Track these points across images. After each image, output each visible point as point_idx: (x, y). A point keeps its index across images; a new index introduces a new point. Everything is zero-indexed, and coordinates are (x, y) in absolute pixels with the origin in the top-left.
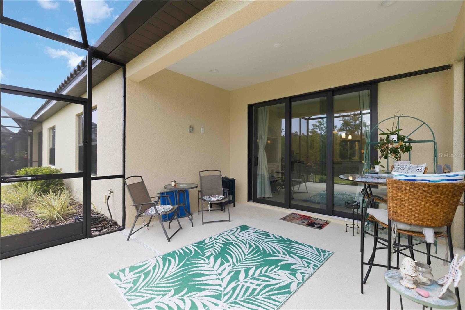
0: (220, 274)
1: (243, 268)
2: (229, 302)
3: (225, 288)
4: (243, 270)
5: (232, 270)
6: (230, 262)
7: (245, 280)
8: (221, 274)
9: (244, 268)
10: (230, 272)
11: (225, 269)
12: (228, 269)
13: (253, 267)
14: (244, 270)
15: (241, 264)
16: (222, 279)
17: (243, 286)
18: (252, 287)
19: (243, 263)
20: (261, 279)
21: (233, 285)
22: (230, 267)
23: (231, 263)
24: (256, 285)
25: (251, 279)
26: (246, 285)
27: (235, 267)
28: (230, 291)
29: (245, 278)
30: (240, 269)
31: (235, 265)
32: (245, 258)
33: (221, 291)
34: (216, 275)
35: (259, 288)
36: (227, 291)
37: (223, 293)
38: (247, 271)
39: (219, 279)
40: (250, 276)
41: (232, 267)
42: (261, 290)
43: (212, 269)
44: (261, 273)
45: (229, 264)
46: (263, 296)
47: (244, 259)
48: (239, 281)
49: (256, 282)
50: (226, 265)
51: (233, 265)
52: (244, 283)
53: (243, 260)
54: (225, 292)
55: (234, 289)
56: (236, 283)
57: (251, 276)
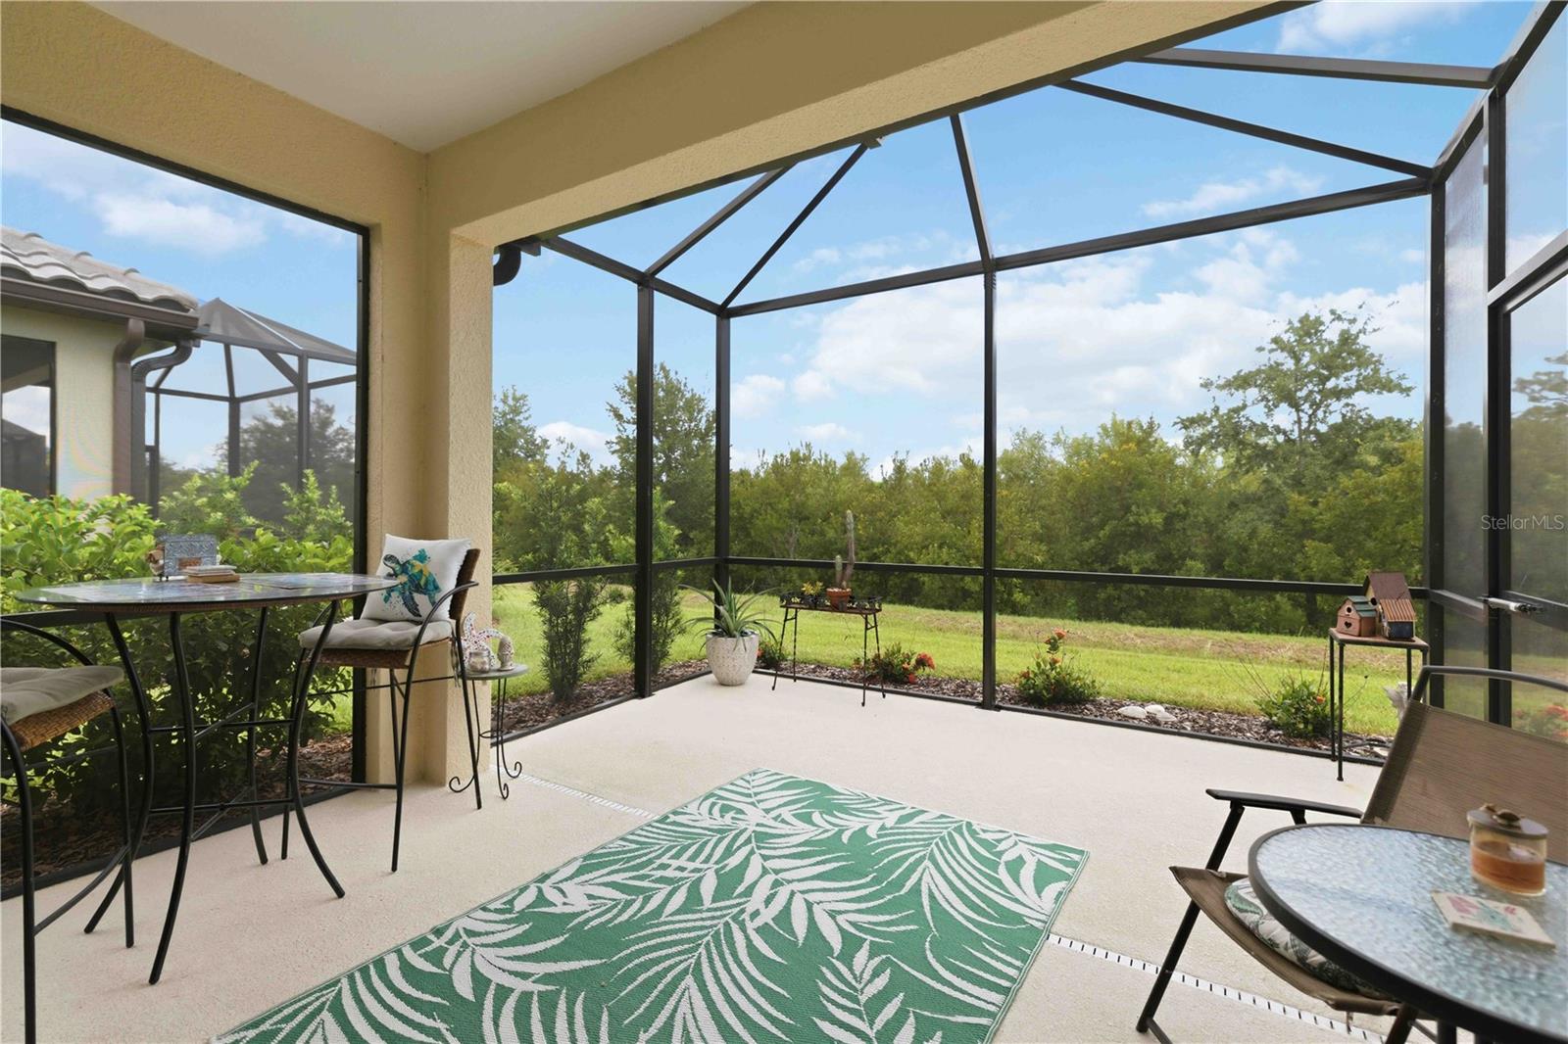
0: (777, 884)
1: (705, 908)
2: (734, 832)
3: (752, 852)
4: (707, 903)
5: (742, 900)
6: (757, 930)
7: (702, 874)
8: (773, 885)
9: (701, 911)
10: (749, 892)
11: (768, 901)
12: (756, 901)
13: (670, 915)
14: (702, 905)
15: (711, 927)
16: (765, 871)
17: (706, 861)
18: (682, 862)
19: (702, 932)
20: (653, 881)
21: (734, 861)
22: (750, 908)
23: (750, 926)
24: (670, 866)
25: (682, 879)
26: (697, 864)
27: (736, 910)
28: (739, 848)
29: (700, 879)
30: (715, 905)
31: (735, 918)
32: (696, 954)
33: (759, 848)
34: (789, 882)
35: (665, 860)
36: (746, 850)
37: (754, 844)
38: (694, 899)
39: (777, 872)
40: (682, 888)
41: (743, 911)
42: (659, 857)
43: (811, 897)
44: (647, 900)
45: (759, 922)
46: (658, 847)
47: (702, 949)
48: (717, 871)
49: (669, 873)
50: (767, 916)
51: (744, 920)
52: (705, 866)
53: (705, 940)
54: (748, 848)
55: (729, 852)
56: (727, 865)
57: (679, 887)
